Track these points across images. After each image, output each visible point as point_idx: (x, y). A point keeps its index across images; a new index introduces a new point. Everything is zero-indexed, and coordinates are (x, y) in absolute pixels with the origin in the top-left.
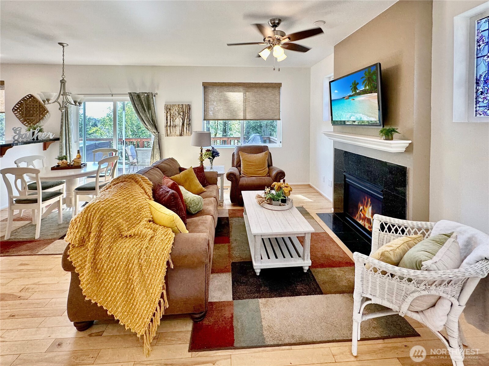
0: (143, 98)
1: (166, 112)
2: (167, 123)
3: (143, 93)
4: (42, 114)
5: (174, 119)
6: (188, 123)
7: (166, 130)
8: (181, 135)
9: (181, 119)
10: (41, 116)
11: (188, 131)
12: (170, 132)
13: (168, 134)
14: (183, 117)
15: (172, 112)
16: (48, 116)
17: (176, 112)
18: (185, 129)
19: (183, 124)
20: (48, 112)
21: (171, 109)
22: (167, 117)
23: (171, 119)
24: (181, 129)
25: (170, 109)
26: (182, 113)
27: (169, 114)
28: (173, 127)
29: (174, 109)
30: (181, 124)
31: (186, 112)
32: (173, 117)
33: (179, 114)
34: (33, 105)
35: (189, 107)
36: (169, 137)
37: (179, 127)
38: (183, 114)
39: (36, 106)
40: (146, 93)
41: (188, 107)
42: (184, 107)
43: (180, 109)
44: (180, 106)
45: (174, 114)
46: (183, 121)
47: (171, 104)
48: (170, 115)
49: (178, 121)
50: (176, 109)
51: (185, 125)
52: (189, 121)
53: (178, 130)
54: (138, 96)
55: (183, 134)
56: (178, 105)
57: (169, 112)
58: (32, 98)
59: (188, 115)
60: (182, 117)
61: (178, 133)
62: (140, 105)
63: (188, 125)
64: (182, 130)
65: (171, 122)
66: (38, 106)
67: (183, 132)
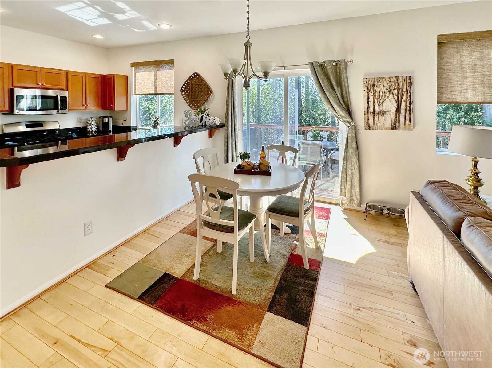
0: (330, 68)
1: (366, 90)
2: (368, 107)
3: (330, 62)
4: (207, 95)
5: (381, 101)
6: (408, 108)
7: (366, 119)
8: (394, 128)
9: (394, 101)
10: (206, 97)
11: (407, 122)
12: (374, 122)
13: (371, 126)
14: (398, 97)
15: (377, 90)
16: (212, 97)
17: (385, 90)
18: (402, 119)
19: (398, 110)
20: (212, 92)
21: (376, 84)
22: (368, 99)
23: (374, 102)
24: (393, 118)
25: (373, 85)
26: (396, 92)
27: (371, 94)
28: (378, 114)
29: (382, 85)
30: (394, 110)
31: (405, 90)
32: (378, 98)
33: (391, 93)
34: (198, 85)
35: (410, 81)
36: (371, 131)
37: (389, 116)
38: (398, 93)
39: (201, 85)
40: (334, 61)
41: (408, 81)
42: (400, 80)
43: (393, 84)
44: (392, 80)
45: (381, 94)
46: (398, 105)
47: (376, 77)
48: (374, 94)
49: (389, 105)
50: (386, 84)
51: (402, 111)
52: (410, 105)
53: (388, 120)
54: (322, 66)
55: (397, 127)
56: (389, 78)
57: (372, 90)
58: (198, 77)
59: (409, 94)
60: (396, 97)
61: (388, 124)
62: (325, 81)
63: (408, 112)
64: (395, 120)
65: (374, 106)
66: (203, 86)
67: (397, 124)
